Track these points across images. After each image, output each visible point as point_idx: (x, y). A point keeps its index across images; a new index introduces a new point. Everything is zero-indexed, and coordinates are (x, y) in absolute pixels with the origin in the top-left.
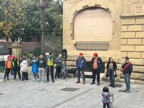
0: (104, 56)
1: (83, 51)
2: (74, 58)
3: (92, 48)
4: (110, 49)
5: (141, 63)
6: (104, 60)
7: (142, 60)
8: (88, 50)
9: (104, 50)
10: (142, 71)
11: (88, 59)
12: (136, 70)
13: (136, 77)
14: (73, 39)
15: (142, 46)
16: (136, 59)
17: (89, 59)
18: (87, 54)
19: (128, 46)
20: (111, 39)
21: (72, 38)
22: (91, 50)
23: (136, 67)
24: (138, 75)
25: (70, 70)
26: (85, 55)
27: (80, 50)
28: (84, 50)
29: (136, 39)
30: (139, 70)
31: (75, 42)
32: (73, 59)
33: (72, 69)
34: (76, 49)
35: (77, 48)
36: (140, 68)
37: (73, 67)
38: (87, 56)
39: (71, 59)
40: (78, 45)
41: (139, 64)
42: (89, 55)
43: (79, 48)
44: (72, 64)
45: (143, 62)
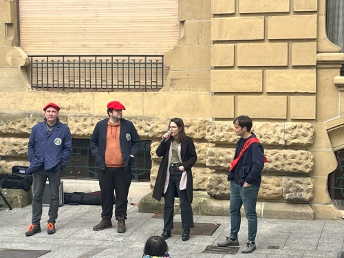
0: (148, 113)
1: (60, 94)
2: (22, 123)
3: (99, 82)
4: (171, 85)
5: (287, 136)
6: (149, 128)
7: (290, 124)
8: (80, 90)
9: (145, 89)
10: (290, 168)
11: (82, 128)
12: (271, 166)
13: (272, 192)
14: (18, 42)
15: (291, 71)
16: (269, 122)
17: (85, 126)
18: (78, 106)
19: (236, 70)
20: (174, 42)
21: (11, 38)
22: (96, 90)
24: (278, 186)
25: (7, 175)
26: (69, 108)
27: (48, 88)
28: (63, 89)
29: (267, 44)
30: (279, 163)
31: (25, 56)
32: (17, 127)
33: (15, 169)
34: (32, 87)
35: (34, 83)
36: (284, 156)
37: (21, 163)
38: (80, 116)
39: (10, 129)
40: (40, 70)
41: (282, 142)
42: (84, 111)
43: (45, 82)
44: (15, 148)
45: (294, 134)
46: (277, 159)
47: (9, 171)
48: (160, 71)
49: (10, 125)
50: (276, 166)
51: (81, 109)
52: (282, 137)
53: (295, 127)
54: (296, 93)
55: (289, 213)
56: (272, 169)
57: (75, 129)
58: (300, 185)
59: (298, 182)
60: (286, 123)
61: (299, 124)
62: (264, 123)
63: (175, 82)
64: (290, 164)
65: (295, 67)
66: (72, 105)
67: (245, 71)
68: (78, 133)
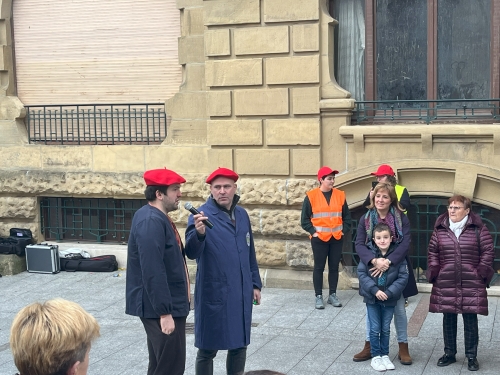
1: (57, 148)
3: (99, 134)
5: (289, 195)
7: (292, 181)
8: (79, 143)
9: (148, 142)
10: (293, 231)
11: (80, 186)
12: (272, 228)
13: (274, 258)
14: (14, 91)
15: (292, 120)
16: (270, 179)
17: (83, 184)
18: (77, 162)
19: (234, 120)
23: (272, 212)
24: (282, 251)
26: (67, 164)
27: (46, 142)
28: (62, 142)
29: (266, 89)
30: (281, 225)
31: (22, 105)
34: (30, 140)
35: (32, 136)
36: (287, 217)
37: (18, 225)
38: (78, 173)
39: (5, 187)
40: (37, 121)
41: (284, 202)
42: (83, 167)
43: (43, 135)
44: (13, 208)
45: (297, 192)
46: (279, 221)
47: (7, 234)
48: (162, 120)
49: (6, 184)
50: (278, 229)
51: (80, 164)
52: (283, 195)
53: (298, 184)
54: (298, 146)
55: (294, 282)
56: (274, 232)
57: (73, 187)
58: (304, 250)
59: (302, 247)
60: (289, 180)
61: (301, 180)
62: (265, 180)
63: (178, 133)
64: (293, 226)
65: (297, 116)
66: (71, 160)
67: (244, 121)
68: (76, 192)
